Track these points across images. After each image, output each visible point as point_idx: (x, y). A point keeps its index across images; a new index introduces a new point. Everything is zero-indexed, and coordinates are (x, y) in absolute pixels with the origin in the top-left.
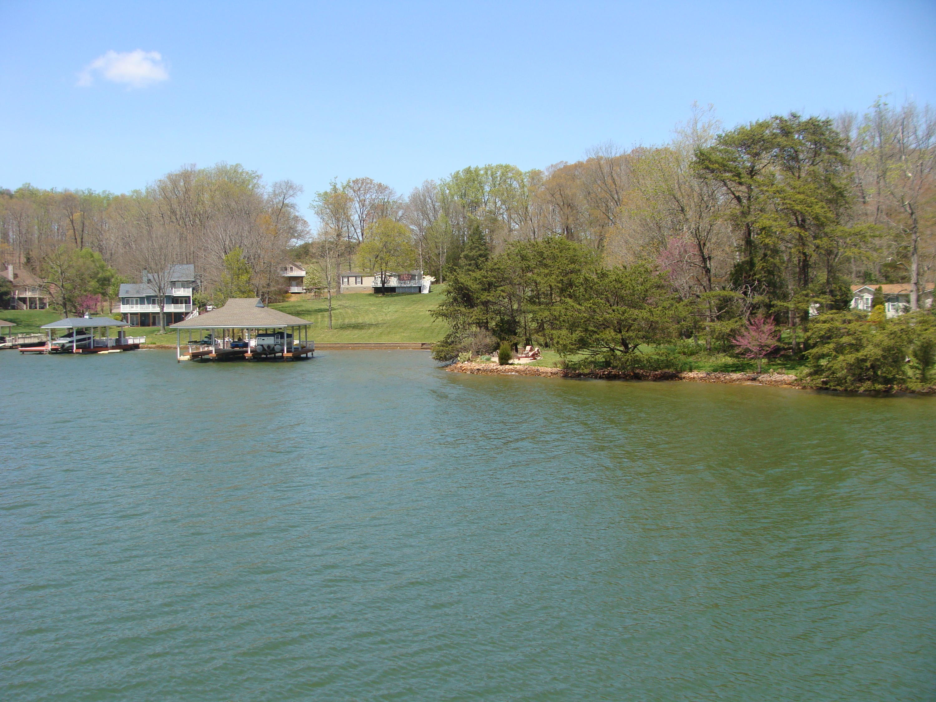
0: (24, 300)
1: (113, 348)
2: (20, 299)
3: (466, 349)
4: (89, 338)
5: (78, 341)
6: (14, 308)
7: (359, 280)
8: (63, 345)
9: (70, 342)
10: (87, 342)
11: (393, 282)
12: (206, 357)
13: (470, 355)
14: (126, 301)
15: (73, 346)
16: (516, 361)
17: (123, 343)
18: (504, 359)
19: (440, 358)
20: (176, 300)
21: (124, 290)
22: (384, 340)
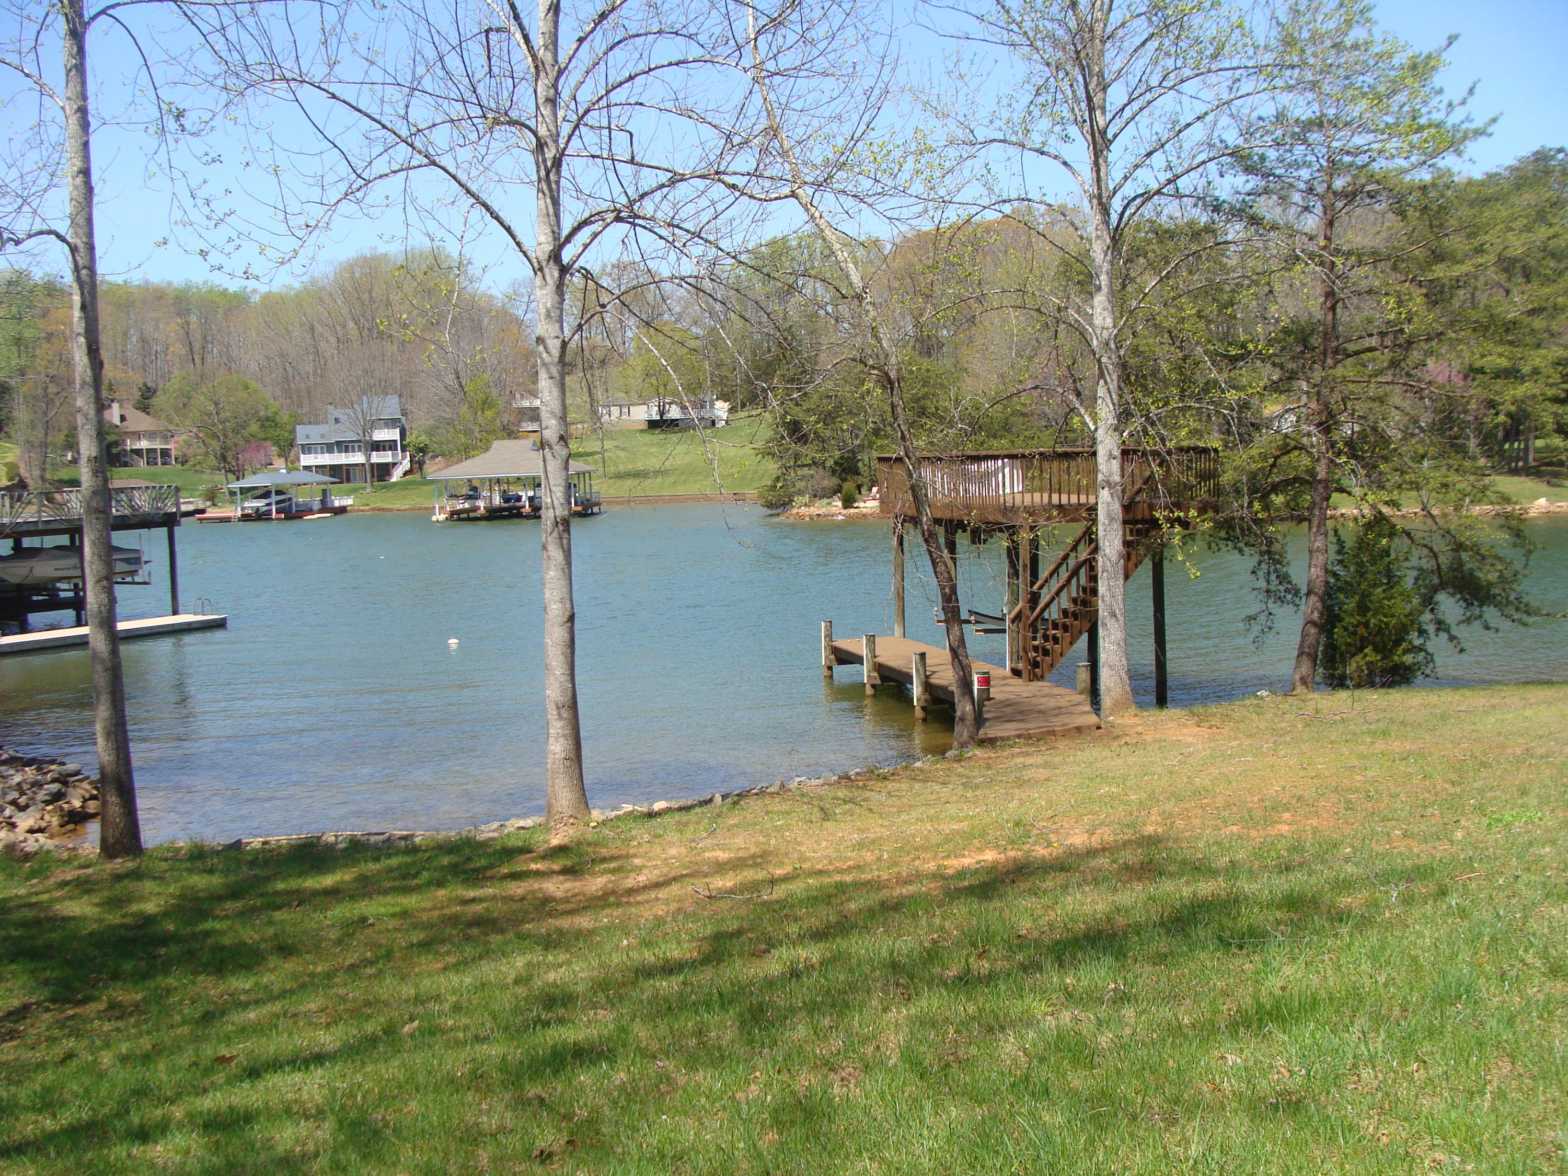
0: (138, 452)
1: (320, 512)
2: (132, 451)
3: (800, 493)
4: (290, 499)
5: (277, 503)
6: (126, 465)
7: (625, 410)
8: (258, 509)
9: (267, 505)
10: (287, 504)
11: (674, 413)
12: (472, 515)
13: (806, 498)
14: (307, 449)
15: (271, 510)
16: (862, 505)
17: (329, 506)
18: (848, 502)
19: (770, 505)
20: (378, 446)
21: (303, 434)
22: (681, 491)
